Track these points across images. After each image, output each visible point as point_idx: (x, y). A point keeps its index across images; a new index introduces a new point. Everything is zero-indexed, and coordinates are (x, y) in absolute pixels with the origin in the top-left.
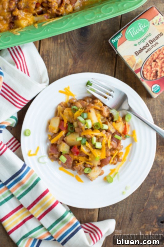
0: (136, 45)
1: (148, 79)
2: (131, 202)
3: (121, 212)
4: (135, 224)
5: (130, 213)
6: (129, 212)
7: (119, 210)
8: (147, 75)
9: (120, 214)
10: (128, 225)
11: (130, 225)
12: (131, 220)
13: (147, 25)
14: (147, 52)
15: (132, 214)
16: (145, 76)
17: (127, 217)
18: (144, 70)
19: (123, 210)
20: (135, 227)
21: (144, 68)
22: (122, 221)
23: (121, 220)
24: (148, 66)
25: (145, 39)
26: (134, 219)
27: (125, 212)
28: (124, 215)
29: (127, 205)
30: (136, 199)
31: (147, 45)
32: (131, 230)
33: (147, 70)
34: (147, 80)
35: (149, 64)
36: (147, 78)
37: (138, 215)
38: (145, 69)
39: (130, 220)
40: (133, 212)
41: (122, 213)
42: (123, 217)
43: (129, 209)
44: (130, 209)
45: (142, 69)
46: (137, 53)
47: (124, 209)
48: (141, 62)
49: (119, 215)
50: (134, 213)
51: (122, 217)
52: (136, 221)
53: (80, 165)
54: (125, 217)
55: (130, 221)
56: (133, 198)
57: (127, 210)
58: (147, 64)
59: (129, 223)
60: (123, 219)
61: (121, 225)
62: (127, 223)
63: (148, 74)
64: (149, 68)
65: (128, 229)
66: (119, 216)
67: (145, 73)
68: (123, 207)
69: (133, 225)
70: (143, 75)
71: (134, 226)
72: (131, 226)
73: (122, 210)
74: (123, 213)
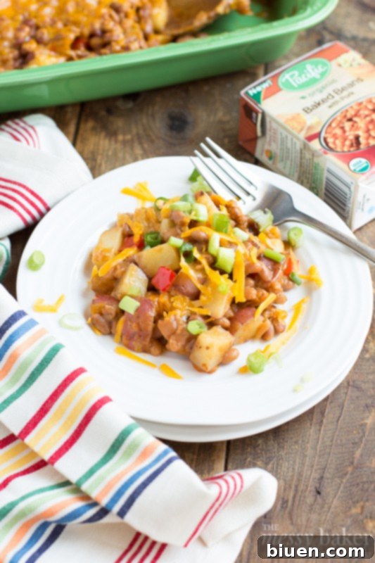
0: (303, 98)
1: (339, 149)
2: (316, 449)
3: (290, 474)
4: (332, 502)
5: (316, 475)
6: (311, 472)
7: (284, 469)
8: (334, 143)
9: (287, 479)
10: (311, 506)
11: (318, 507)
12: (319, 493)
13: (325, 68)
14: (330, 107)
15: (322, 478)
16: (331, 145)
17: (307, 486)
18: (328, 135)
19: (293, 469)
20: (332, 510)
21: (326, 133)
22: (294, 497)
23: (292, 494)
24: (334, 128)
25: (324, 88)
26: (328, 490)
27: (300, 475)
28: (299, 480)
29: (306, 456)
30: (328, 443)
31: (330, 97)
32: (324, 518)
33: (335, 137)
34: (337, 152)
35: (338, 125)
36: (336, 148)
37: (338, 480)
38: (330, 133)
39: (315, 493)
40: (324, 472)
41: (293, 476)
42: (297, 487)
43: (312, 466)
44: (315, 467)
45: (323, 135)
46: (307, 111)
47: (296, 468)
48: (318, 123)
49: (285, 480)
50: (327, 475)
51: (293, 487)
52: (335, 496)
53: (175, 315)
54: (301, 487)
55: (318, 496)
56: (320, 441)
57: (306, 468)
58: (334, 125)
59: (315, 501)
60: (296, 490)
61: (293, 505)
62: (310, 500)
63: (338, 142)
64: (338, 132)
65: (314, 517)
66: (286, 484)
67: (330, 140)
68: (294, 462)
69: (326, 506)
70: (327, 143)
71: (329, 508)
72: (322, 507)
73: (291, 469)
74: (295, 478)
